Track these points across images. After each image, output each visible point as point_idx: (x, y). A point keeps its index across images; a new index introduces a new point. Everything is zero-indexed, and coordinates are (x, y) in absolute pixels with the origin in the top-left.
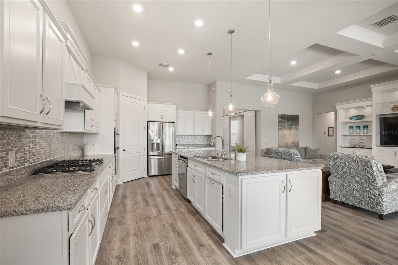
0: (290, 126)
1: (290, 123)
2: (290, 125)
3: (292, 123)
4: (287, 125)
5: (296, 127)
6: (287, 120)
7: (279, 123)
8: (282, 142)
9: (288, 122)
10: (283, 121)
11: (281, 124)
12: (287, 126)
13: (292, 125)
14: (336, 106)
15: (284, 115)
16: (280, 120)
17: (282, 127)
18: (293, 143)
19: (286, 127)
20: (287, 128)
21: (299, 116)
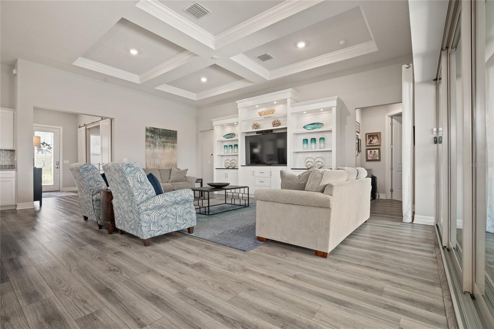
0: (163, 144)
1: (163, 140)
2: (163, 142)
3: (167, 140)
4: (158, 141)
5: (173, 145)
6: (160, 135)
7: (146, 138)
8: (150, 164)
9: (160, 138)
10: (153, 135)
11: (149, 139)
12: (159, 143)
13: (166, 142)
14: (212, 122)
15: (154, 128)
16: (149, 134)
17: (151, 144)
18: (168, 165)
19: (157, 144)
20: (159, 145)
21: (177, 131)
